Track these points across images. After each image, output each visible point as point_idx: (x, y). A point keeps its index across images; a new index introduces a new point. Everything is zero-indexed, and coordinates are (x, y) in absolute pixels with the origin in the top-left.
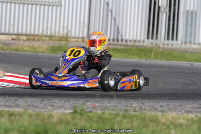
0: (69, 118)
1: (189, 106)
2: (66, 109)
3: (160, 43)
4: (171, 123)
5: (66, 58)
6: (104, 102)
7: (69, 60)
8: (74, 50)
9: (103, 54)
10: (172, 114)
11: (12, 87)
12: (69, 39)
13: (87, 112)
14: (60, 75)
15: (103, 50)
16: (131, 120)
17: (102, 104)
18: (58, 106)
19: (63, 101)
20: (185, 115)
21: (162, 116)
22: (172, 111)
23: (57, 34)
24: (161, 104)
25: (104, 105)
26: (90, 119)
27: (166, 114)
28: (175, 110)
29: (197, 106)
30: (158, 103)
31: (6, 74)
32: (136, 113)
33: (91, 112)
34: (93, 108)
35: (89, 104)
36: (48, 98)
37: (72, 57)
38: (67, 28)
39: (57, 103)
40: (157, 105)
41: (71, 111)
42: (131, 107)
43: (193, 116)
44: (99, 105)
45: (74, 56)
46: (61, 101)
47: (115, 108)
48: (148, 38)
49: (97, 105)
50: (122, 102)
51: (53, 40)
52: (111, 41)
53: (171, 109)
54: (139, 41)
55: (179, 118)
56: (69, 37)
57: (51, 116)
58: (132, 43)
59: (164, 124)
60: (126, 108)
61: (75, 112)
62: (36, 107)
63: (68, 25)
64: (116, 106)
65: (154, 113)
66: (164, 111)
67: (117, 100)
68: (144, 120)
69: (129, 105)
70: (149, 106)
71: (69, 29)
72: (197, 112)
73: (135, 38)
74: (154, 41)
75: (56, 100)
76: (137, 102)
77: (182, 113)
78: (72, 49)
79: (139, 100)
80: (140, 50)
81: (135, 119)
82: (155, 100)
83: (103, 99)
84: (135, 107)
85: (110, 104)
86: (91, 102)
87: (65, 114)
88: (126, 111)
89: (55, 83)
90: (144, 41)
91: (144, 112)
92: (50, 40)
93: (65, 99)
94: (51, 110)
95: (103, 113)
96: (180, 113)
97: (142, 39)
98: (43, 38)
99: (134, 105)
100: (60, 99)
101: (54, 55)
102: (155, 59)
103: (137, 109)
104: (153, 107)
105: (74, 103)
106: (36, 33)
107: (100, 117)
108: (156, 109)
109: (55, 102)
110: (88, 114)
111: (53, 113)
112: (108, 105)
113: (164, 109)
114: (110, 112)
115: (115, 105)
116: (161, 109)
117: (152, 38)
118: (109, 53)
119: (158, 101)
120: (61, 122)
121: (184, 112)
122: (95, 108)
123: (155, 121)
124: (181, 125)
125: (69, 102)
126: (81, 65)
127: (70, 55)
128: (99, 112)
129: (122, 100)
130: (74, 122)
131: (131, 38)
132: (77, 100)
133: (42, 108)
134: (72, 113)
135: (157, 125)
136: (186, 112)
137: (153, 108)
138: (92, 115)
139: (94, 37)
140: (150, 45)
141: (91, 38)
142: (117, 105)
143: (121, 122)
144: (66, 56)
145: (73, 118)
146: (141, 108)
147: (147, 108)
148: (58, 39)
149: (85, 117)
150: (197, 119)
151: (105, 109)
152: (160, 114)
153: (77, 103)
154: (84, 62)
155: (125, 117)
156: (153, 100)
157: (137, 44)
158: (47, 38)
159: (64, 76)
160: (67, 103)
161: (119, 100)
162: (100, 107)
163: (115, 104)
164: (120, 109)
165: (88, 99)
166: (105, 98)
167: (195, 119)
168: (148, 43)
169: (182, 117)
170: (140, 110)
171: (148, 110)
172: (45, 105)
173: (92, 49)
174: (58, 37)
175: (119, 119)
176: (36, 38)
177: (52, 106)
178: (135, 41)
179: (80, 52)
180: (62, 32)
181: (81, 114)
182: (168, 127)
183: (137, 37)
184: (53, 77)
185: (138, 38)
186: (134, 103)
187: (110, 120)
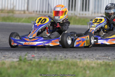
0: (17, 64)
1: (98, 55)
2: (14, 58)
3: (77, 14)
4: (86, 66)
5: (36, 25)
6: (40, 54)
7: (37, 26)
8: (41, 19)
9: (65, 21)
10: (87, 60)
13: (28, 60)
14: (31, 37)
15: (64, 18)
16: (59, 65)
17: (39, 54)
18: (8, 56)
19: (11, 53)
20: (96, 61)
21: (80, 62)
22: (87, 58)
23: (6, 8)
24: (79, 54)
25: (40, 56)
26: (31, 64)
27: (82, 61)
28: (89, 58)
29: (103, 55)
32: (62, 60)
33: (31, 60)
34: (32, 57)
35: (30, 55)
37: (40, 23)
40: (77, 55)
41: (18, 60)
42: (58, 56)
43: (101, 61)
44: (37, 55)
45: (41, 23)
46: (10, 53)
48: (69, 10)
49: (35, 56)
50: (53, 53)
53: (86, 57)
55: (91, 63)
57: (3, 63)
59: (81, 67)
60: (55, 57)
61: (20, 60)
64: (48, 56)
65: (74, 60)
66: (81, 59)
67: (49, 52)
68: (68, 64)
70: (71, 56)
72: (104, 59)
75: (7, 53)
76: (62, 53)
77: (94, 60)
78: (40, 18)
79: (64, 52)
81: (61, 64)
82: (75, 52)
83: (39, 52)
84: (61, 56)
85: (45, 55)
86: (31, 54)
87: (13, 62)
88: (55, 59)
89: (27, 43)
91: (67, 59)
93: (13, 52)
94: (3, 59)
95: (40, 61)
96: (92, 60)
102: (74, 24)
103: (63, 57)
107: (38, 63)
108: (75, 57)
110: (29, 61)
111: (5, 62)
112: (43, 55)
113: (81, 57)
114: (44, 60)
115: (48, 55)
116: (79, 57)
117: (72, 10)
118: (68, 20)
119: (77, 52)
120: (11, 67)
121: (94, 59)
123: (75, 65)
124: (93, 68)
125: (16, 54)
126: (47, 29)
127: (38, 22)
128: (37, 60)
130: (20, 67)
132: (21, 52)
134: (18, 61)
135: (77, 68)
136: (96, 59)
137: (74, 57)
138: (32, 62)
139: (58, 9)
141: (56, 10)
142: (49, 55)
143: (52, 66)
144: (36, 23)
145: (19, 64)
146: (65, 57)
147: (69, 57)
149: (27, 63)
150: (104, 63)
151: (40, 58)
152: (78, 61)
153: (21, 55)
154: (49, 27)
155: (54, 63)
159: (34, 38)
160: (14, 55)
162: (38, 57)
163: (48, 54)
164: (51, 58)
167: (103, 63)
168: (69, 13)
169: (94, 62)
170: (65, 58)
171: (70, 58)
173: (57, 18)
175: (50, 64)
177: (4, 57)
179: (45, 20)
181: (24, 62)
182: (84, 69)
184: (25, 39)
186: (61, 54)
187: (44, 65)
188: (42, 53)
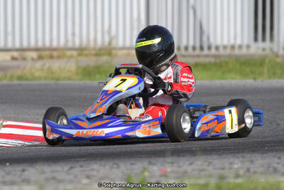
2: (113, 180)
3: (279, 48)
6: (181, 164)
11: (16, 147)
12: (114, 52)
17: (179, 166)
18: (99, 175)
19: (108, 167)
23: (92, 44)
25: (181, 170)
30: (279, 158)
31: (5, 123)
32: (239, 181)
34: (161, 176)
35: (155, 168)
36: (81, 163)
38: (109, 32)
39: (98, 171)
40: (278, 163)
42: (230, 169)
44: (173, 169)
47: (203, 173)
48: (256, 39)
49: (169, 169)
50: (215, 162)
51: (86, 55)
52: (190, 50)
54: (240, 47)
56: (115, 48)
58: (228, 51)
60: (221, 172)
62: (60, 181)
63: (110, 26)
64: (203, 170)
65: (272, 179)
67: (204, 158)
69: (227, 165)
70: (263, 166)
71: (113, 33)
73: (232, 42)
74: (267, 44)
75: (95, 166)
76: (241, 159)
79: (244, 155)
80: (243, 64)
82: (274, 154)
83: (180, 158)
84: (237, 170)
85: (194, 166)
86: (159, 165)
88: (222, 178)
90: (248, 47)
92: (79, 55)
93: (111, 163)
94: (86, 184)
97: (246, 42)
98: (69, 53)
99: (236, 166)
100: (103, 163)
101: (88, 82)
102: (270, 77)
103: (241, 172)
104: (269, 167)
105: (128, 169)
106: (55, 44)
108: (275, 171)
109: (93, 170)
112: (189, 169)
114: (193, 181)
115: (201, 168)
117: (264, 39)
119: (278, 155)
122: (165, 175)
125: (118, 167)
129: (215, 157)
131: (225, 42)
132: (133, 162)
133: (71, 182)
140: (260, 52)
142: (205, 167)
146: (248, 170)
147: (260, 170)
148: (94, 52)
151: (183, 176)
153: (132, 169)
156: (270, 154)
157: (237, 52)
158: (75, 53)
160: (115, 170)
161: (209, 157)
162: (175, 173)
163: (202, 165)
164: (210, 176)
165: (152, 160)
166: (184, 156)
168: (257, 49)
170: (247, 174)
171: (261, 173)
172: (76, 177)
174: (94, 49)
176: (55, 54)
177: (88, 177)
178: (233, 47)
180: (101, 40)
183: (235, 38)
185: (239, 42)
186: (237, 161)
188: (188, 160)
